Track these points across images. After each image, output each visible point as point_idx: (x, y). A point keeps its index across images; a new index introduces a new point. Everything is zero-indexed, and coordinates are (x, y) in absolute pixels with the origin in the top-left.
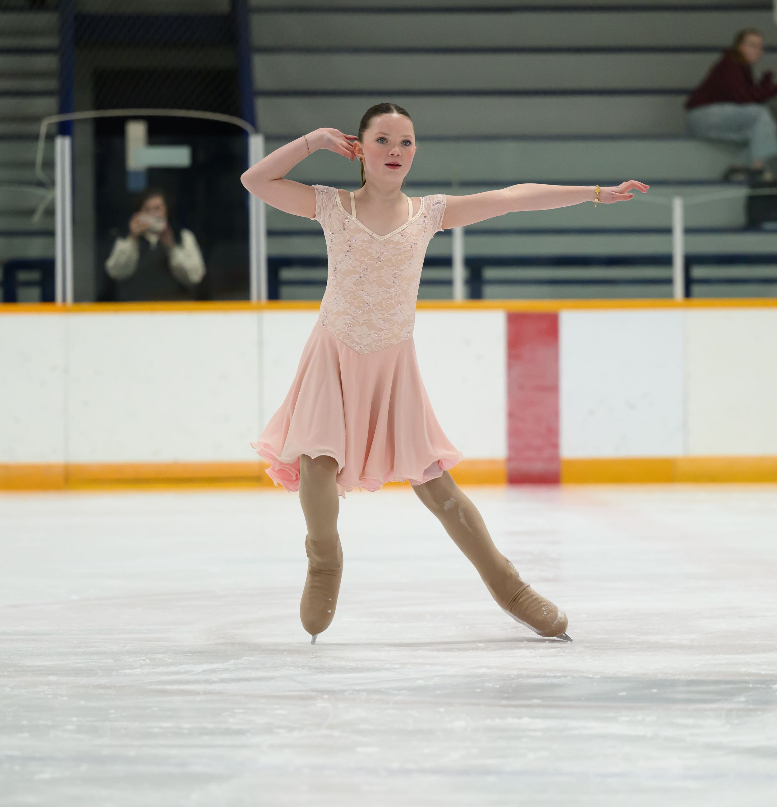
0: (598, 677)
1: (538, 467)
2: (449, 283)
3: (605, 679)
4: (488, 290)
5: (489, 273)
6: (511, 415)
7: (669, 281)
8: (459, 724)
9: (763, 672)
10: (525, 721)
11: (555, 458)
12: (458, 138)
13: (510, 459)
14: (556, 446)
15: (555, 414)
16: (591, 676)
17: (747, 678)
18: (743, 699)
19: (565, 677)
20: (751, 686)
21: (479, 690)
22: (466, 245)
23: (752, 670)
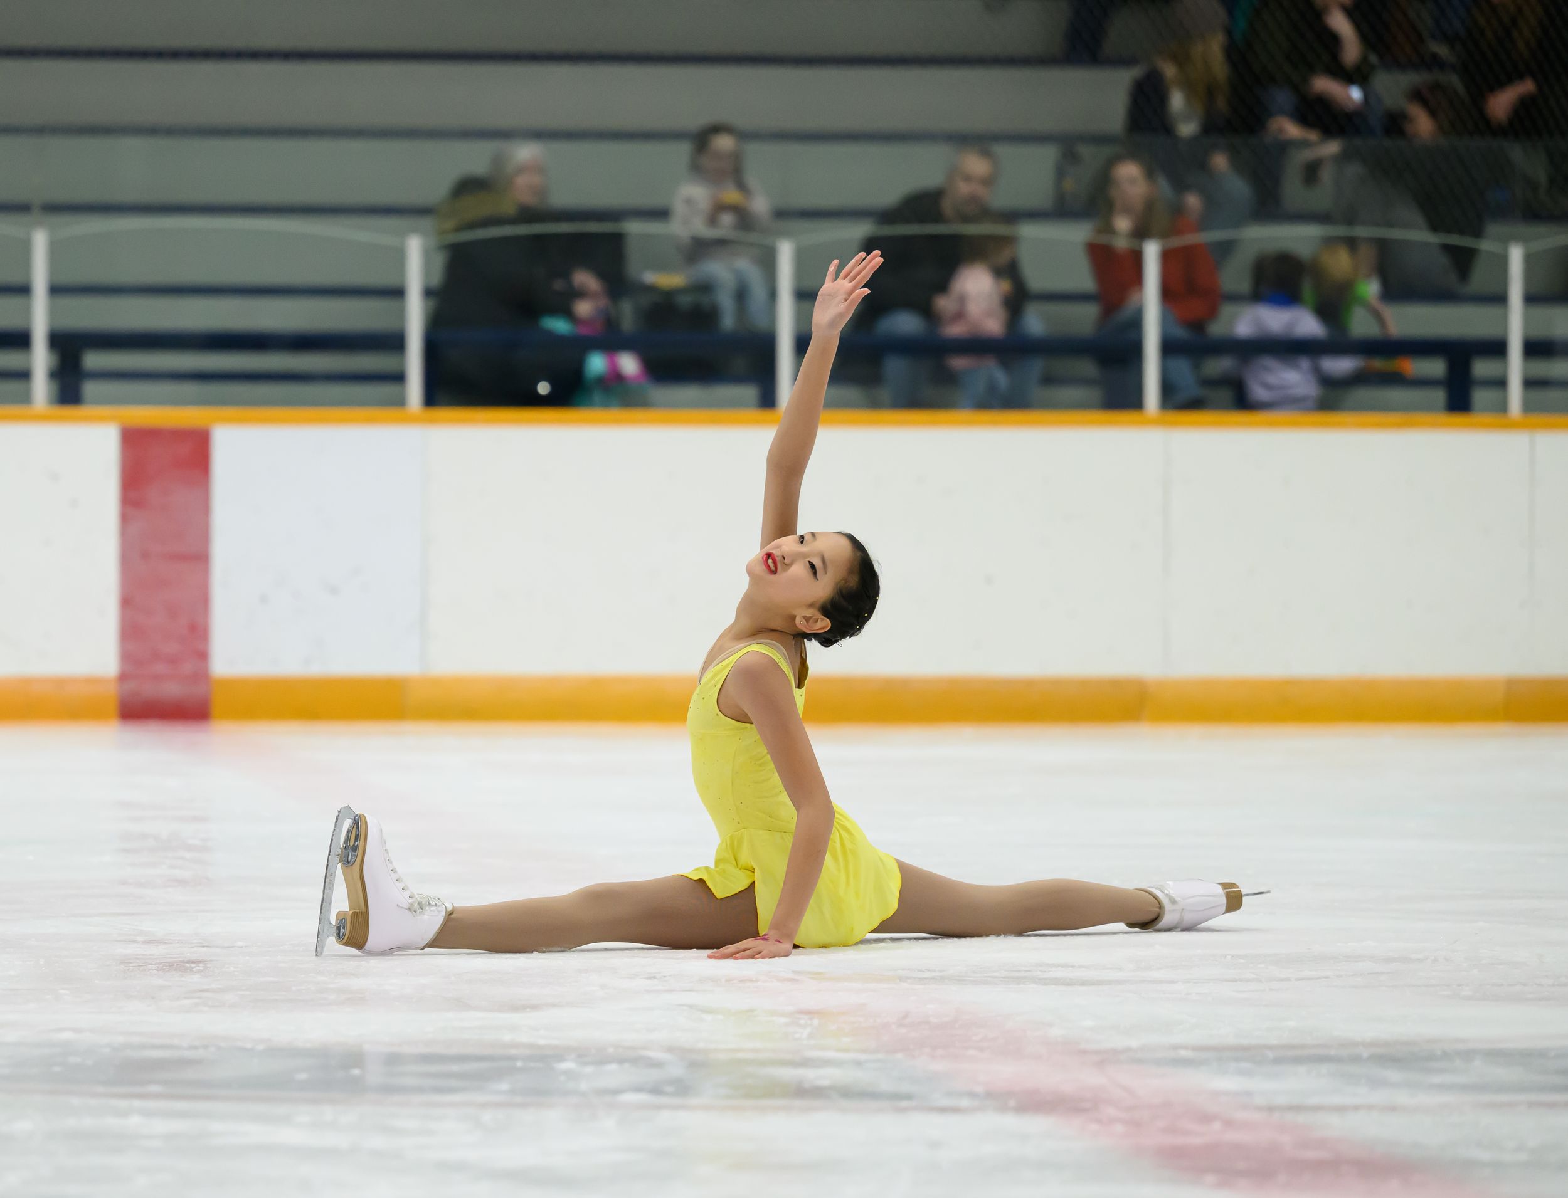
0: (261, 1047)
1: (172, 690)
2: (24, 375)
3: (274, 1051)
4: (90, 388)
5: (93, 360)
6: (126, 602)
7: (399, 377)
8: (23, 1126)
9: (542, 1042)
10: (135, 1122)
11: (202, 675)
12: (40, 130)
13: (123, 677)
14: (203, 656)
15: (204, 600)
16: (249, 1046)
17: (513, 1052)
18: (504, 1086)
19: (205, 1047)
20: (519, 1064)
21: (57, 1069)
22: (52, 312)
23: (524, 1038)
